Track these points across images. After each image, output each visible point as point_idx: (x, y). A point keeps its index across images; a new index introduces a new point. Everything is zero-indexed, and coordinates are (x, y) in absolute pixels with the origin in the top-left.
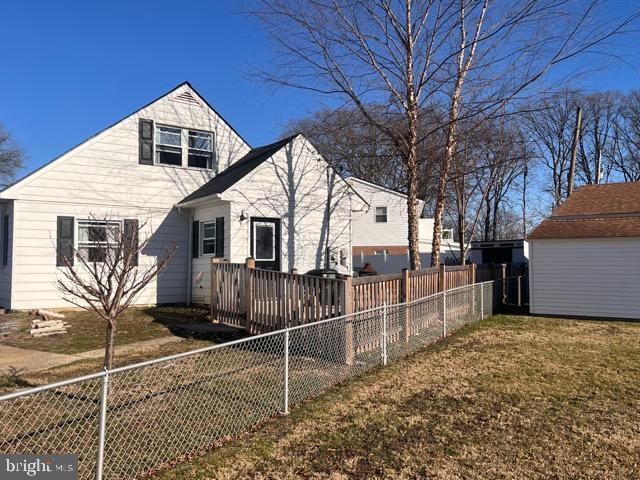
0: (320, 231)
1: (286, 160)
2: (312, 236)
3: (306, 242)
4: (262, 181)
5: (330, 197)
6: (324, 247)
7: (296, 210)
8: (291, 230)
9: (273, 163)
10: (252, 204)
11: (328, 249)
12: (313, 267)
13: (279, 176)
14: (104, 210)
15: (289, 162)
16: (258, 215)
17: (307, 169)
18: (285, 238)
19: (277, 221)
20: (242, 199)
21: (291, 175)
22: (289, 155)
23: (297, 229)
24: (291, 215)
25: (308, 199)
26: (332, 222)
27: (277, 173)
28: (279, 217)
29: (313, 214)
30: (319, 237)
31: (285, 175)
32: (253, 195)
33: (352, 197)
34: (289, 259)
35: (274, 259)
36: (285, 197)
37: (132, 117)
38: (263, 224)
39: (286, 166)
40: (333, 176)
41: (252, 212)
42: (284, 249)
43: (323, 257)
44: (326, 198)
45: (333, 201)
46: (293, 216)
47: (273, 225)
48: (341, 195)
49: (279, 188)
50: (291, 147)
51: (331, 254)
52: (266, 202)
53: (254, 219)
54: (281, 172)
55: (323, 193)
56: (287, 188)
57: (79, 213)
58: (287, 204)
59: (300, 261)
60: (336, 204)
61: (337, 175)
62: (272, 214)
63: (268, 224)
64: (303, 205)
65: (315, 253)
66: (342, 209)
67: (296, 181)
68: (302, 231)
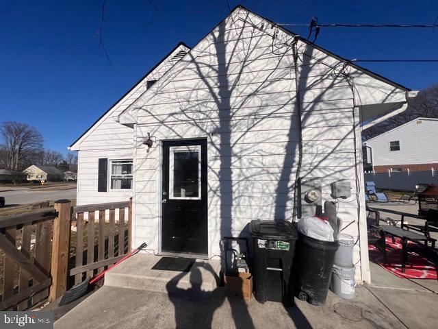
0: (282, 151)
1: (214, 51)
2: (267, 160)
3: (254, 171)
4: (176, 90)
5: (302, 90)
6: (293, 177)
7: (233, 122)
8: (226, 153)
9: (193, 61)
10: (162, 122)
11: (299, 183)
12: (268, 215)
13: (203, 78)
14: (125, 152)
15: (221, 53)
16: (172, 136)
17: (252, 56)
18: (215, 165)
19: (202, 142)
20: (150, 119)
21: (222, 71)
22: (220, 45)
23: (236, 150)
24: (224, 130)
25: (255, 101)
26: (306, 134)
27: (200, 74)
28: (203, 135)
29: (267, 123)
30: (281, 161)
31: (213, 74)
32: (162, 111)
33: (356, 80)
34: (222, 198)
35: (199, 198)
36: (213, 105)
38: (183, 149)
39: (214, 61)
40: (308, 55)
41: (163, 134)
42: (213, 182)
43: (291, 195)
44: (294, 94)
45: (309, 97)
46: (230, 132)
47: (198, 148)
48: (327, 83)
49: (203, 93)
50: (222, 33)
51: (304, 189)
52: (183, 117)
53: (166, 144)
54: (205, 70)
55: (288, 86)
56: (216, 90)
57: (111, 156)
58: (215, 115)
59: (244, 201)
60: (318, 100)
61: (315, 51)
62: (192, 133)
63: (192, 148)
64: (247, 111)
65: (273, 187)
66: (334, 106)
67: (231, 79)
68: (245, 153)
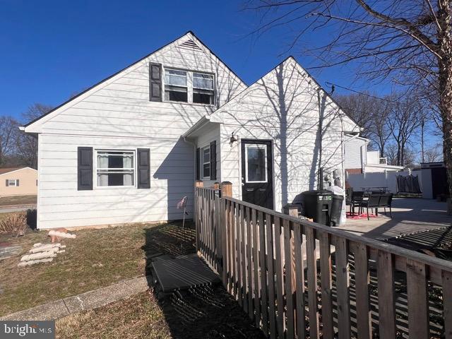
0: (312, 152)
1: (276, 82)
2: (305, 157)
3: (299, 163)
4: (253, 103)
5: (321, 119)
6: (317, 167)
7: (288, 132)
8: (284, 151)
9: (264, 85)
10: (243, 126)
11: (321, 171)
12: (306, 188)
13: (270, 98)
15: (280, 84)
16: (250, 137)
17: (298, 91)
18: (277, 159)
19: (269, 143)
20: (233, 121)
21: (282, 97)
22: (280, 78)
23: (289, 150)
24: (282, 137)
25: (300, 121)
26: (324, 143)
27: (268, 95)
28: (271, 138)
29: (306, 135)
30: (311, 158)
31: (276, 97)
32: (244, 117)
33: (343, 118)
34: (282, 181)
35: (266, 181)
36: (277, 119)
37: (143, 61)
38: (255, 146)
39: (277, 88)
40: (324, 99)
41: (243, 134)
42: (277, 170)
43: (316, 178)
44: (318, 120)
45: (325, 123)
46: (286, 138)
47: (265, 147)
48: (332, 116)
49: (270, 109)
50: (281, 69)
51: (324, 174)
52: (258, 124)
53: (244, 141)
54: (271, 94)
55: (315, 114)
56: (278, 109)
58: (278, 125)
59: (294, 182)
60: (328, 126)
61: (328, 97)
62: (264, 136)
63: (260, 146)
64: (296, 126)
65: (308, 174)
66: (335, 131)
67: (287, 103)
68: (294, 152)
